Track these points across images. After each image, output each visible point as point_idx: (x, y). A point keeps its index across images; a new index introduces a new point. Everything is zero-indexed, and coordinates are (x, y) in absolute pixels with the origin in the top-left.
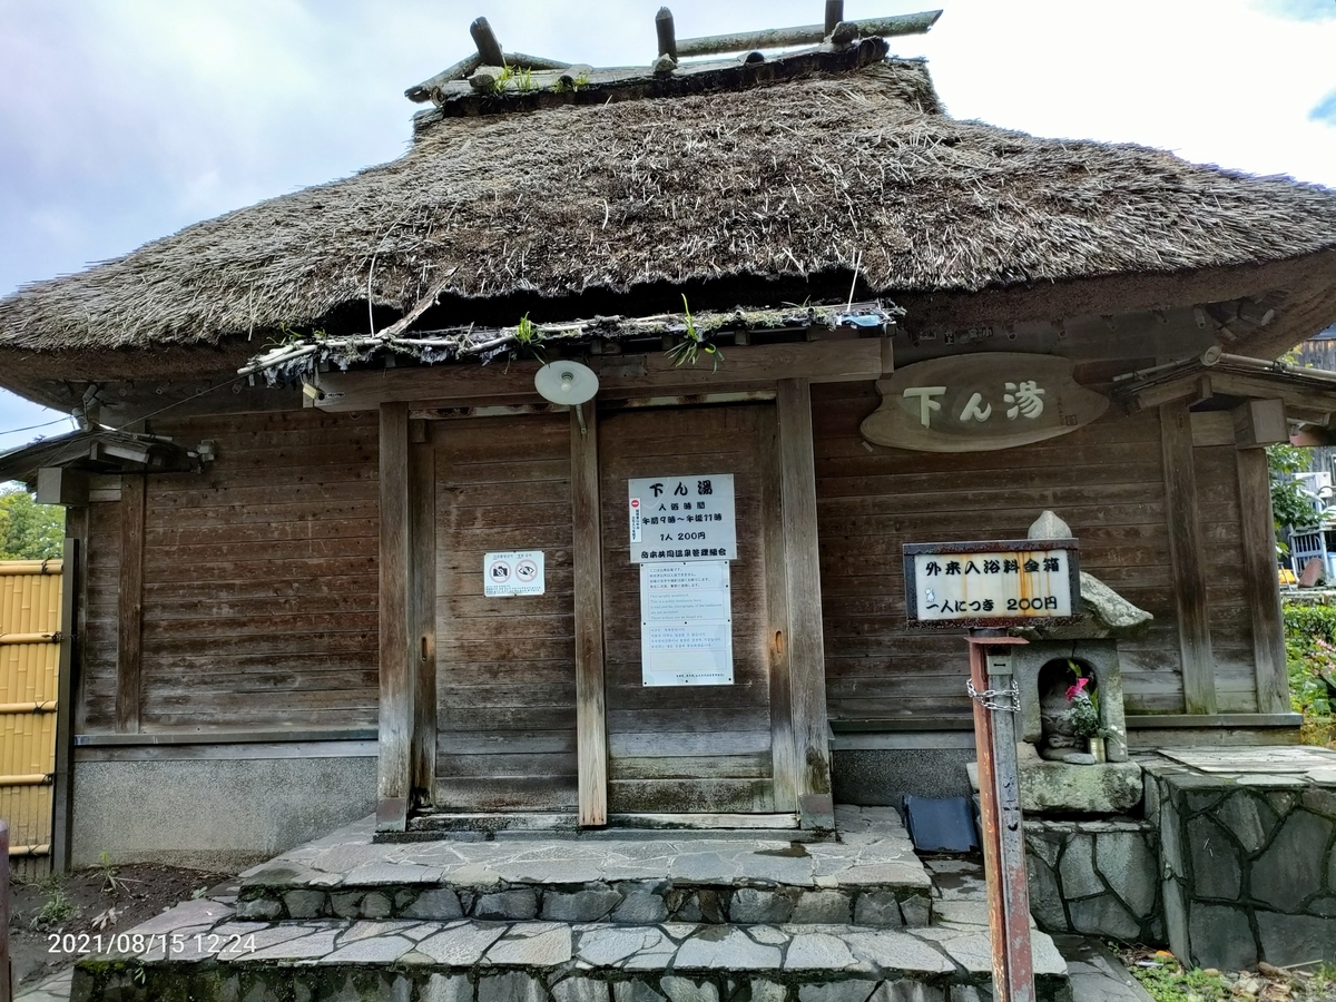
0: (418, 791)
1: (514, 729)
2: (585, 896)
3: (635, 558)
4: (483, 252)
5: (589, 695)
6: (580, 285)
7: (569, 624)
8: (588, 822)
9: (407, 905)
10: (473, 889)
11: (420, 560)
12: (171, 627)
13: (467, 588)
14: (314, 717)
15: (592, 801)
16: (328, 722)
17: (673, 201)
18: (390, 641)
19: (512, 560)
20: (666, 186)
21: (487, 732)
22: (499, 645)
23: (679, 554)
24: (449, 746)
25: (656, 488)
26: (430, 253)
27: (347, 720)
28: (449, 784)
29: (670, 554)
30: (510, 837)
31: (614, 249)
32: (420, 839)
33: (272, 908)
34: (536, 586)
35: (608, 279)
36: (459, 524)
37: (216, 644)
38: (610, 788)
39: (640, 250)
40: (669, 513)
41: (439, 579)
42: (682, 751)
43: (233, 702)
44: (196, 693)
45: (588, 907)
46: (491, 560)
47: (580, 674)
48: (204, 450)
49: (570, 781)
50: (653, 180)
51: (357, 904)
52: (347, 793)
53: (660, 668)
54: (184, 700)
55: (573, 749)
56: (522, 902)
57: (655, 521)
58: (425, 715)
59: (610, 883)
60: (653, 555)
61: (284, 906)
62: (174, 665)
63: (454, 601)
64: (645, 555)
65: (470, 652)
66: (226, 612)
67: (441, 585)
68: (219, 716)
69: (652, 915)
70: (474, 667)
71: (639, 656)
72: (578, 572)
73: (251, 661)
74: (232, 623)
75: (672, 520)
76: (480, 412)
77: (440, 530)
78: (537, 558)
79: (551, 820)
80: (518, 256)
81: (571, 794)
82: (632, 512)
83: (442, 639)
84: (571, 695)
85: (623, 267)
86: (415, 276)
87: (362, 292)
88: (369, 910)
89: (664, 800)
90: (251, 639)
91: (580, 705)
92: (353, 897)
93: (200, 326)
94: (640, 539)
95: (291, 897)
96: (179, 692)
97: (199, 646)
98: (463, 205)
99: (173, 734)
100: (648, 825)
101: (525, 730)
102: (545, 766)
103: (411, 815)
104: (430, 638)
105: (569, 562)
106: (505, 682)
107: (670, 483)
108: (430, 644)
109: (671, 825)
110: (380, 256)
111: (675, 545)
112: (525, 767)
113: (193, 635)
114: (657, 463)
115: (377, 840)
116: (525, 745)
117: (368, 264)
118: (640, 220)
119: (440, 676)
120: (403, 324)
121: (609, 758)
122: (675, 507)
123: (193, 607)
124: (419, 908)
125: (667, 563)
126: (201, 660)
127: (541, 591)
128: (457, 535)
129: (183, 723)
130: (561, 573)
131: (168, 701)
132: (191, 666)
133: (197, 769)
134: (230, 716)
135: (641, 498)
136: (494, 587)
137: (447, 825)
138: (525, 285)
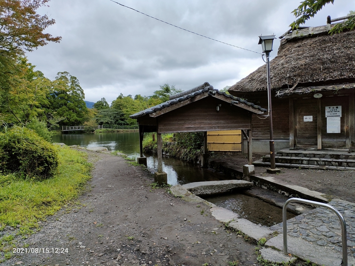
0: (295, 145)
1: (308, 138)
2: (320, 155)
3: (326, 117)
4: (303, 75)
5: (319, 134)
6: (318, 80)
7: (316, 125)
8: (319, 149)
9: (298, 155)
10: (306, 154)
11: (295, 117)
12: (255, 125)
13: (301, 120)
14: (275, 136)
15: (319, 146)
16: (277, 137)
17: (333, 65)
18: (291, 127)
19: (308, 117)
20: (332, 62)
21: (304, 138)
22: (306, 128)
23: (333, 116)
24: (299, 140)
25: (330, 108)
26: (295, 76)
27: (280, 137)
28: (299, 144)
29: (331, 116)
30: (308, 150)
31: (323, 74)
32: (295, 150)
33: (281, 155)
34: (311, 120)
35: (323, 80)
36: (300, 113)
37: (261, 127)
38: (322, 145)
39: (327, 74)
40: (332, 111)
41: (297, 119)
42: (332, 141)
43: (263, 134)
44: (259, 133)
45: (321, 156)
46: (305, 117)
47: (318, 131)
48: (259, 102)
49: (316, 144)
50: (329, 61)
51: (291, 155)
52: (280, 146)
53: (329, 130)
54: (257, 134)
55: (317, 140)
56: (312, 155)
57: (329, 112)
58: (295, 136)
59: (324, 154)
60: (329, 116)
61: (282, 155)
62: (255, 129)
63: (299, 122)
64: (328, 116)
65: (302, 128)
66: (262, 123)
67: (297, 120)
68: (262, 136)
69: (329, 158)
70: (302, 130)
71: (326, 129)
72: (318, 119)
73: (266, 129)
74: (263, 124)
75: (332, 112)
76: (304, 98)
77: (297, 113)
78: (312, 117)
79: (314, 149)
80: (308, 76)
81: (316, 146)
82: (326, 111)
83: (298, 127)
84: (317, 134)
85: (325, 77)
86: (293, 80)
87: (287, 83)
88: (293, 156)
89: (330, 147)
90: (266, 126)
91: (318, 135)
92: (291, 154)
93: (265, 88)
94: (327, 114)
95: (283, 154)
96: (256, 133)
97: (259, 127)
98: (298, 67)
99: (256, 138)
100: (328, 150)
101: (309, 138)
102: (312, 142)
103: (294, 147)
104: (296, 126)
105: (316, 117)
106: (307, 132)
107: (332, 107)
108: (296, 127)
109: (331, 150)
110: (288, 77)
111: (332, 115)
112: (309, 142)
113: (258, 126)
114: (330, 104)
115: (290, 150)
116: (310, 140)
117: (286, 78)
118: (327, 69)
119: (297, 131)
120: (293, 88)
121: (322, 142)
122: (332, 110)
123: (258, 122)
124: (299, 155)
125: (331, 117)
126: (259, 129)
127: (312, 121)
128: (300, 114)
129: (257, 137)
130: (315, 119)
131: (255, 134)
132: (258, 130)
133: (259, 142)
134: (263, 136)
135: (327, 109)
136: (305, 120)
137: (299, 149)
138: (310, 81)
